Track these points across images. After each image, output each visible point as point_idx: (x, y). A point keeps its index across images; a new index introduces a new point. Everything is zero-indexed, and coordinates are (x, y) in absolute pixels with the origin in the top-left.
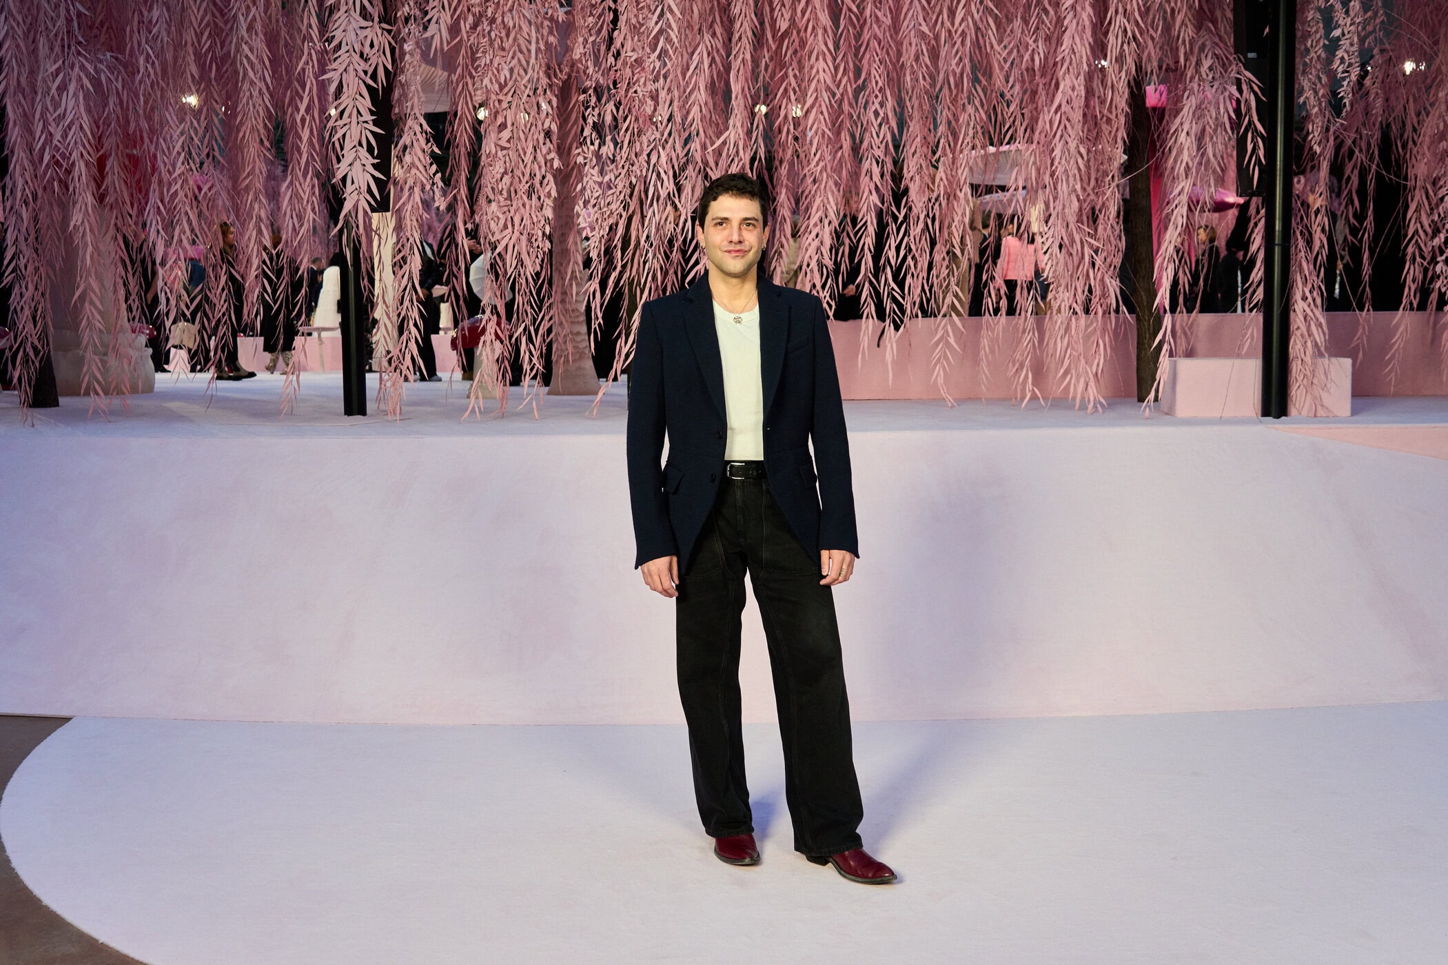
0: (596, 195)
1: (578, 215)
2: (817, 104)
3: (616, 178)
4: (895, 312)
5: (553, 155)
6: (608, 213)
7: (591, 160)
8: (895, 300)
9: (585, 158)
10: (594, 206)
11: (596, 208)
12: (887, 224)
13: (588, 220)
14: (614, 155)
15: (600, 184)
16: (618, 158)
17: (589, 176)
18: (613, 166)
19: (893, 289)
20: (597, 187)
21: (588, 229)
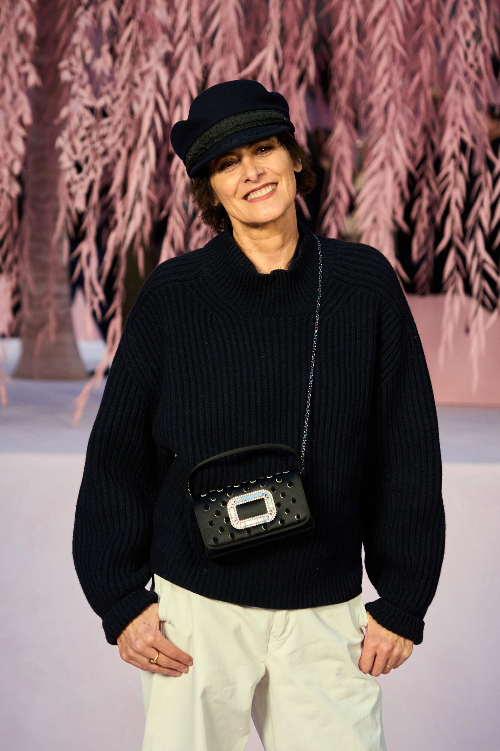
0: (86, 123)
1: (61, 151)
2: (388, 11)
3: (114, 101)
4: (485, 292)
5: (29, 68)
6: (101, 150)
7: (81, 77)
8: (486, 276)
9: (73, 73)
10: (83, 139)
11: (87, 142)
12: (479, 174)
13: (75, 157)
14: (112, 71)
15: (92, 110)
16: (117, 75)
17: (77, 98)
18: (109, 86)
19: (484, 261)
20: (88, 113)
21: (74, 171)
